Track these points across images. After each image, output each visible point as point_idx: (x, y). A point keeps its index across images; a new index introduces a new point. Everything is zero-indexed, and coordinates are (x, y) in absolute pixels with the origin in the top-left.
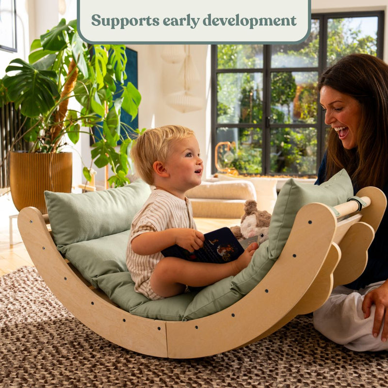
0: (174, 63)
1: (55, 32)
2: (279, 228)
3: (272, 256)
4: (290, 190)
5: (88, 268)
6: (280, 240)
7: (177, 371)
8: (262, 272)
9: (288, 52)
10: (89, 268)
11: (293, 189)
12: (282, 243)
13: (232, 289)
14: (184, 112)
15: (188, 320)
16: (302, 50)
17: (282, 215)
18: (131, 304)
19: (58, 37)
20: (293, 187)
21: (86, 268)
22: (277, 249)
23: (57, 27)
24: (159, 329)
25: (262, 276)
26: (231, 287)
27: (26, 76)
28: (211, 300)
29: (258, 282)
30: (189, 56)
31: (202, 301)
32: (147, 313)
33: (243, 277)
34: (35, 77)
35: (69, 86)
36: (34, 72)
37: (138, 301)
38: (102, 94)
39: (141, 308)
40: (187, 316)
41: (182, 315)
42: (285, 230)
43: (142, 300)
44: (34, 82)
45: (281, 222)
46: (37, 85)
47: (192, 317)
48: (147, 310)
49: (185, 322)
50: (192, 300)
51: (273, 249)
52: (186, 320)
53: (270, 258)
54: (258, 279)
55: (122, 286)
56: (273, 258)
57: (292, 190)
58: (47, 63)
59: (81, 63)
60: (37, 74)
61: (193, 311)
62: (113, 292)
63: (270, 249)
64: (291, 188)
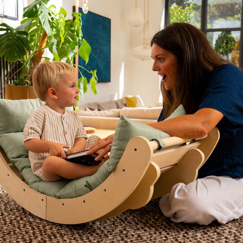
0: (136, 26)
1: (32, 6)
2: (116, 150)
3: (110, 169)
4: (122, 123)
5: (9, 152)
6: (116, 159)
7: (47, 227)
8: (103, 177)
9: (227, 17)
10: (11, 152)
11: (124, 122)
12: (117, 161)
13: (85, 185)
14: (143, 60)
15: (59, 198)
16: (236, 16)
17: (117, 141)
18: (30, 181)
19: (34, 8)
20: (124, 121)
21: (8, 151)
22: (113, 165)
23: (34, 2)
24: (43, 200)
25: (104, 180)
26: (85, 184)
27: (8, 35)
28: (74, 190)
29: (101, 183)
30: (148, 22)
31: (69, 189)
32: (38, 189)
33: (93, 179)
34: (13, 35)
35: (42, 42)
36: (13, 32)
37: (35, 180)
38: (66, 46)
39: (35, 185)
40: (59, 196)
41: (56, 195)
42: (119, 152)
43: (38, 180)
44: (13, 38)
45: (116, 146)
46: (14, 40)
47: (61, 197)
48: (38, 187)
49: (57, 200)
50: (64, 186)
51: (111, 165)
52: (58, 198)
53: (109, 170)
54: (101, 181)
55: (28, 168)
56: (110, 170)
57: (123, 124)
58: (25, 26)
59: (46, 26)
60: (15, 34)
61: (63, 194)
62: (22, 171)
63: (110, 164)
64: (122, 122)
